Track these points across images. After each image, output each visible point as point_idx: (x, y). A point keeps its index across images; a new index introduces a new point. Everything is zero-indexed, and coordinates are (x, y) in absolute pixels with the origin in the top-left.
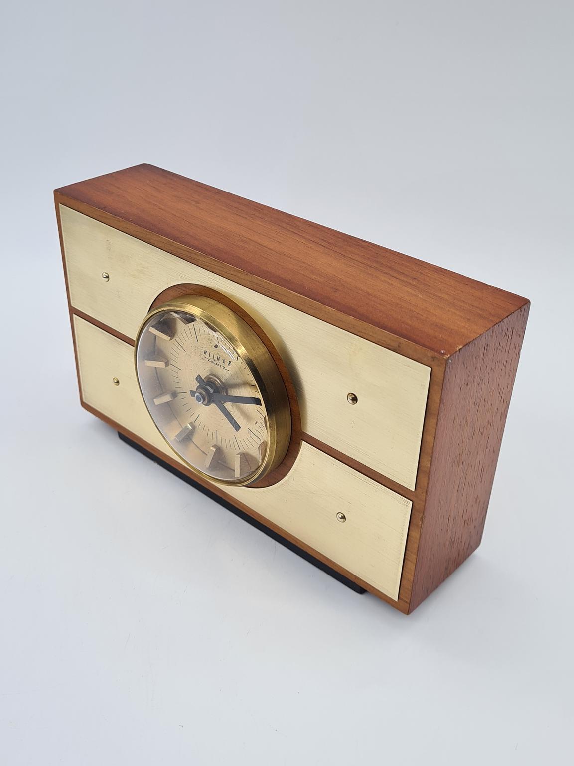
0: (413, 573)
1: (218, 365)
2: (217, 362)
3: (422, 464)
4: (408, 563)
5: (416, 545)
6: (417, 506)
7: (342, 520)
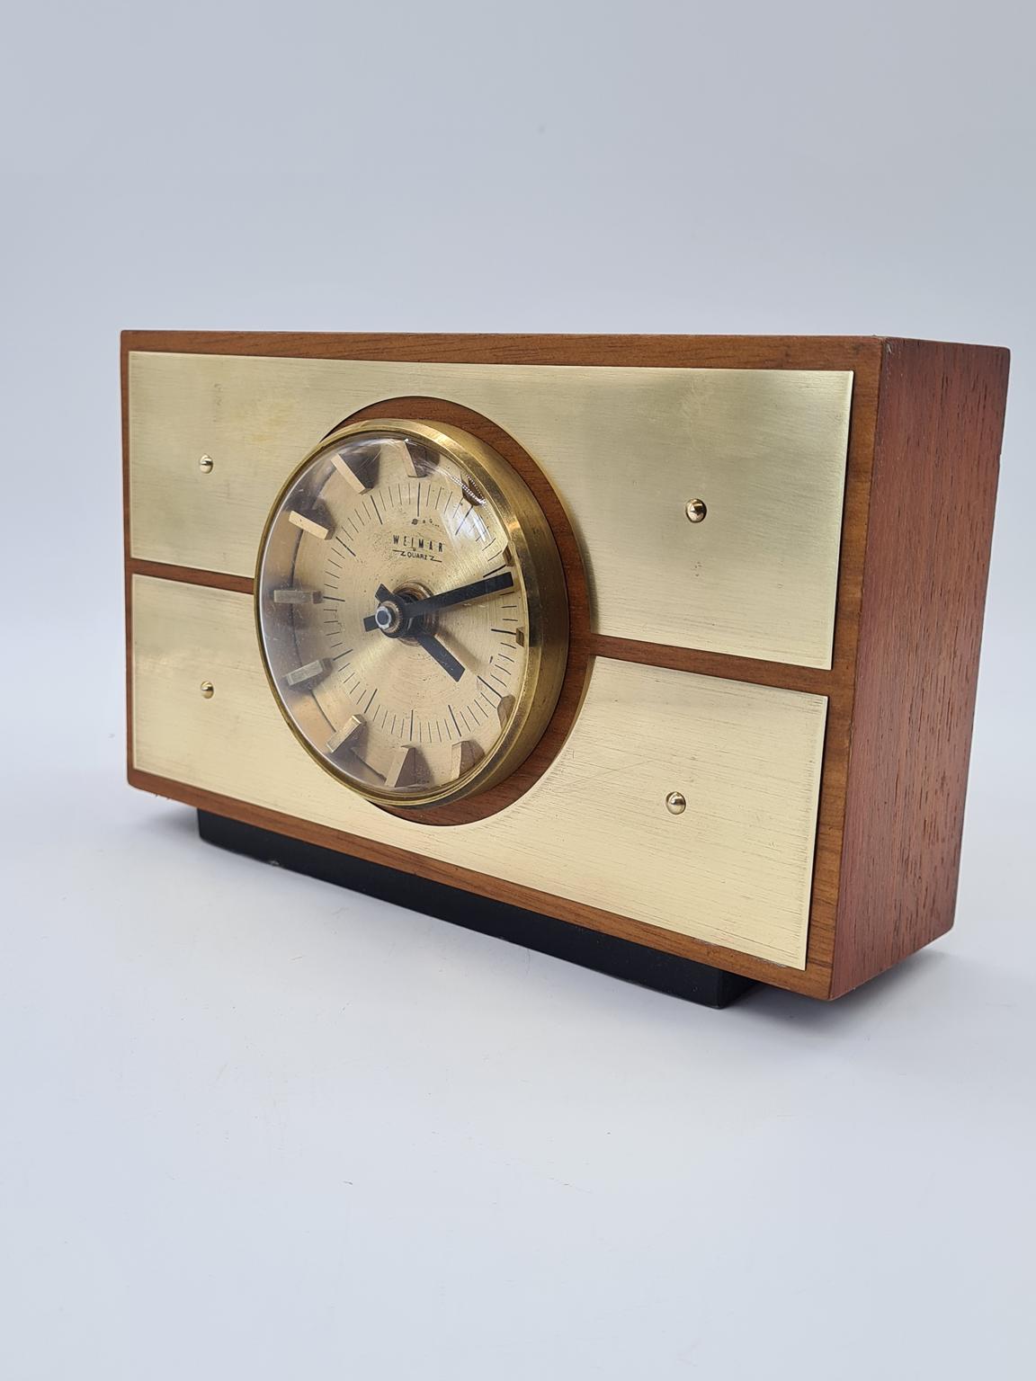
0: (836, 881)
1: (422, 556)
2: (420, 551)
3: (844, 599)
4: (824, 855)
5: (841, 803)
6: (837, 706)
7: (677, 808)
